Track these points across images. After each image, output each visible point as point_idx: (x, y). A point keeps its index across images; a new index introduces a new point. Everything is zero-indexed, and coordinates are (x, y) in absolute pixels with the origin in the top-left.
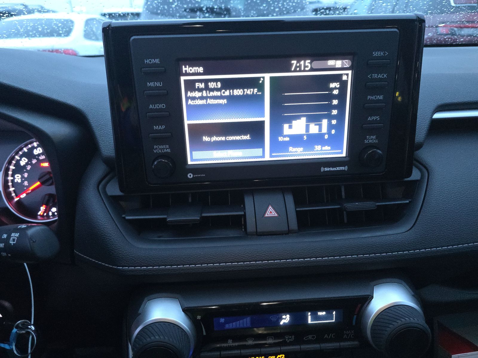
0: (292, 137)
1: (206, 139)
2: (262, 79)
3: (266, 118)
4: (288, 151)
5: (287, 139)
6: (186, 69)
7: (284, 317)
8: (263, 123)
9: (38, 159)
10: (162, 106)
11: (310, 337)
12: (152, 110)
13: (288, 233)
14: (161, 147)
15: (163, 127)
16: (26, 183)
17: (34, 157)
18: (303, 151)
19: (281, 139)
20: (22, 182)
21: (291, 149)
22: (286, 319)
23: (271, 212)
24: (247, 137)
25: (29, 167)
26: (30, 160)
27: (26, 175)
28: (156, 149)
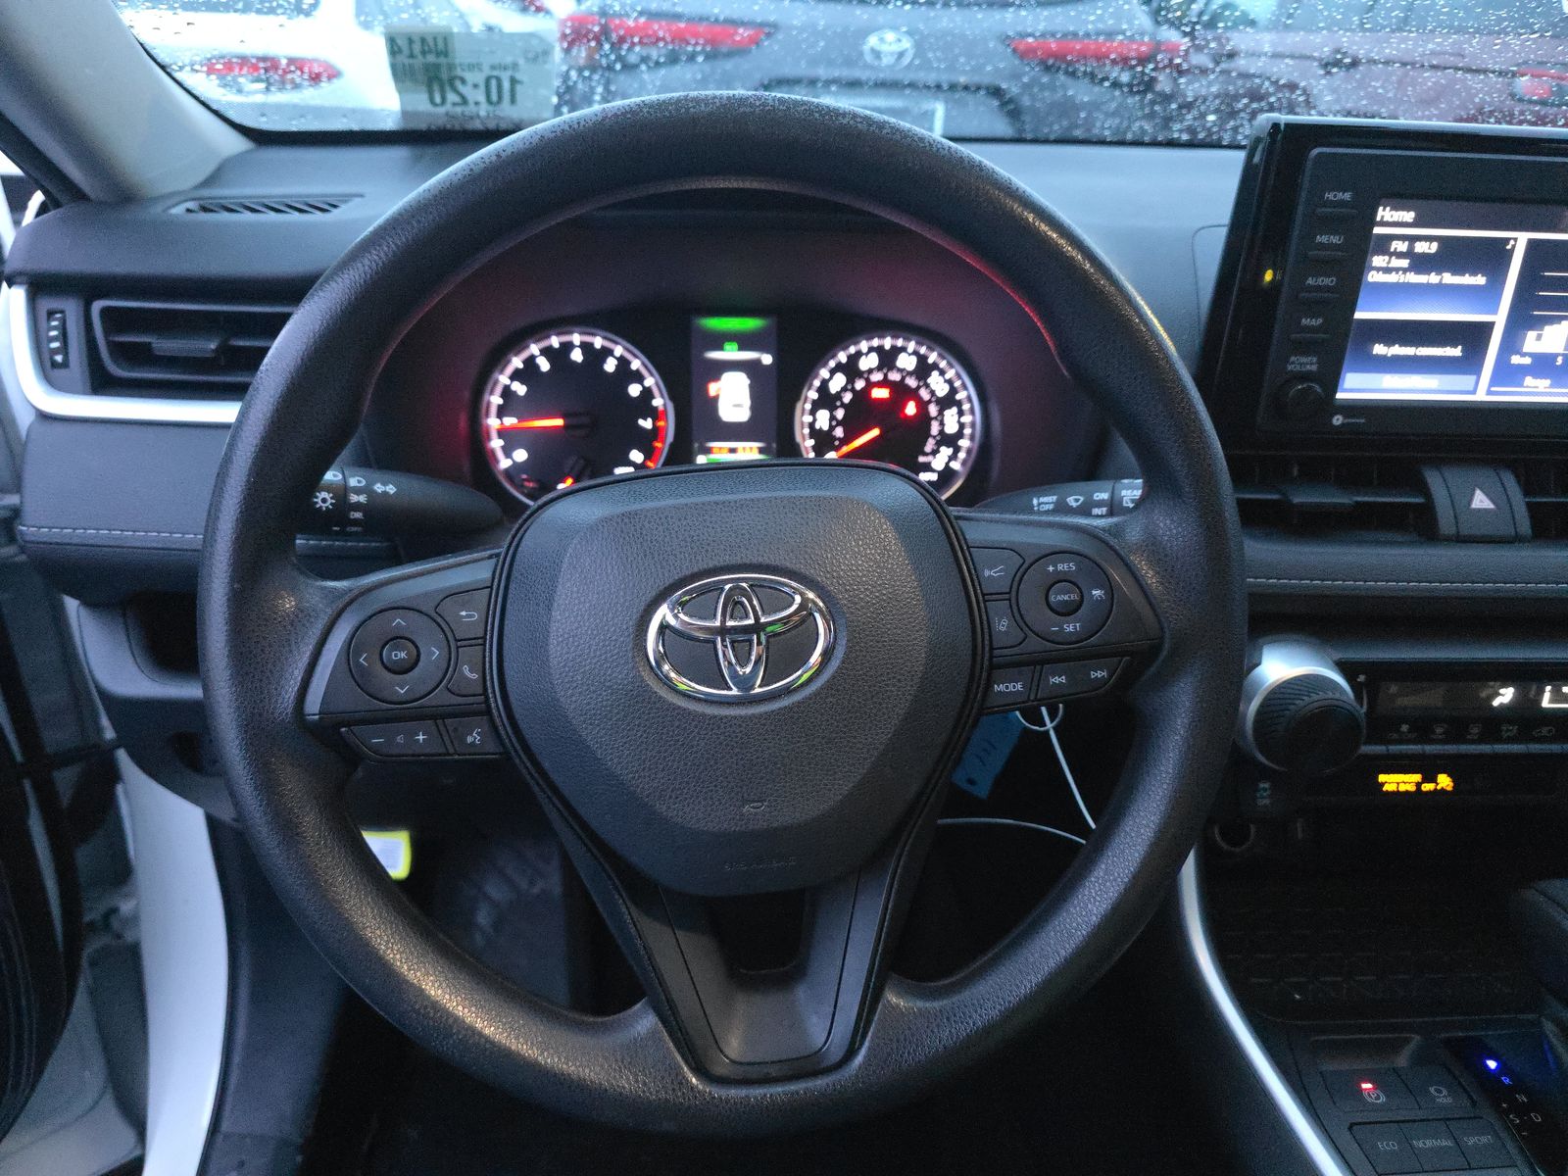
0: (1536, 357)
1: (1379, 349)
2: (1512, 242)
3: (1500, 319)
4: (1521, 386)
5: (1527, 361)
6: (1383, 213)
7: (1502, 691)
8: (1490, 326)
9: (867, 380)
10: (1328, 281)
11: (1545, 731)
12: (1311, 289)
13: (1514, 540)
14: (1304, 360)
15: (1320, 321)
16: (839, 432)
17: (860, 374)
18: (1551, 386)
19: (1516, 360)
20: (832, 428)
21: (1529, 381)
22: (1506, 695)
23: (1481, 501)
24: (1456, 352)
25: (847, 397)
26: (851, 380)
27: (840, 414)
28: (1293, 363)
